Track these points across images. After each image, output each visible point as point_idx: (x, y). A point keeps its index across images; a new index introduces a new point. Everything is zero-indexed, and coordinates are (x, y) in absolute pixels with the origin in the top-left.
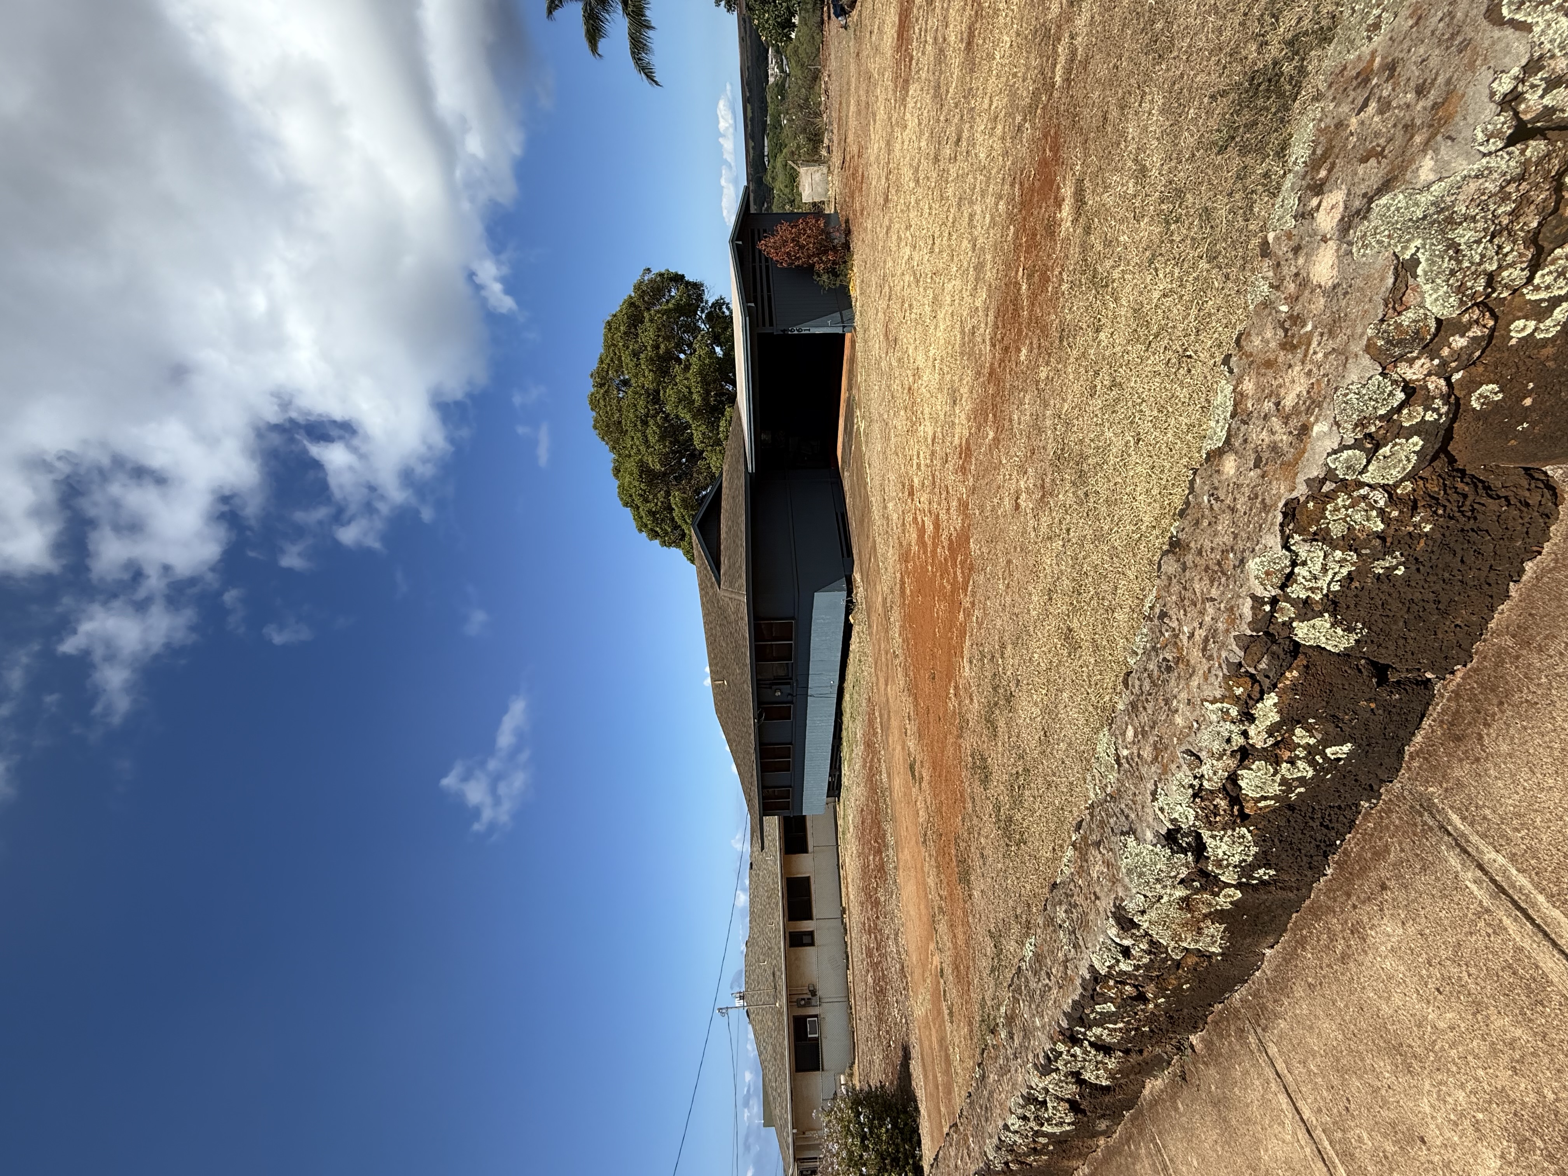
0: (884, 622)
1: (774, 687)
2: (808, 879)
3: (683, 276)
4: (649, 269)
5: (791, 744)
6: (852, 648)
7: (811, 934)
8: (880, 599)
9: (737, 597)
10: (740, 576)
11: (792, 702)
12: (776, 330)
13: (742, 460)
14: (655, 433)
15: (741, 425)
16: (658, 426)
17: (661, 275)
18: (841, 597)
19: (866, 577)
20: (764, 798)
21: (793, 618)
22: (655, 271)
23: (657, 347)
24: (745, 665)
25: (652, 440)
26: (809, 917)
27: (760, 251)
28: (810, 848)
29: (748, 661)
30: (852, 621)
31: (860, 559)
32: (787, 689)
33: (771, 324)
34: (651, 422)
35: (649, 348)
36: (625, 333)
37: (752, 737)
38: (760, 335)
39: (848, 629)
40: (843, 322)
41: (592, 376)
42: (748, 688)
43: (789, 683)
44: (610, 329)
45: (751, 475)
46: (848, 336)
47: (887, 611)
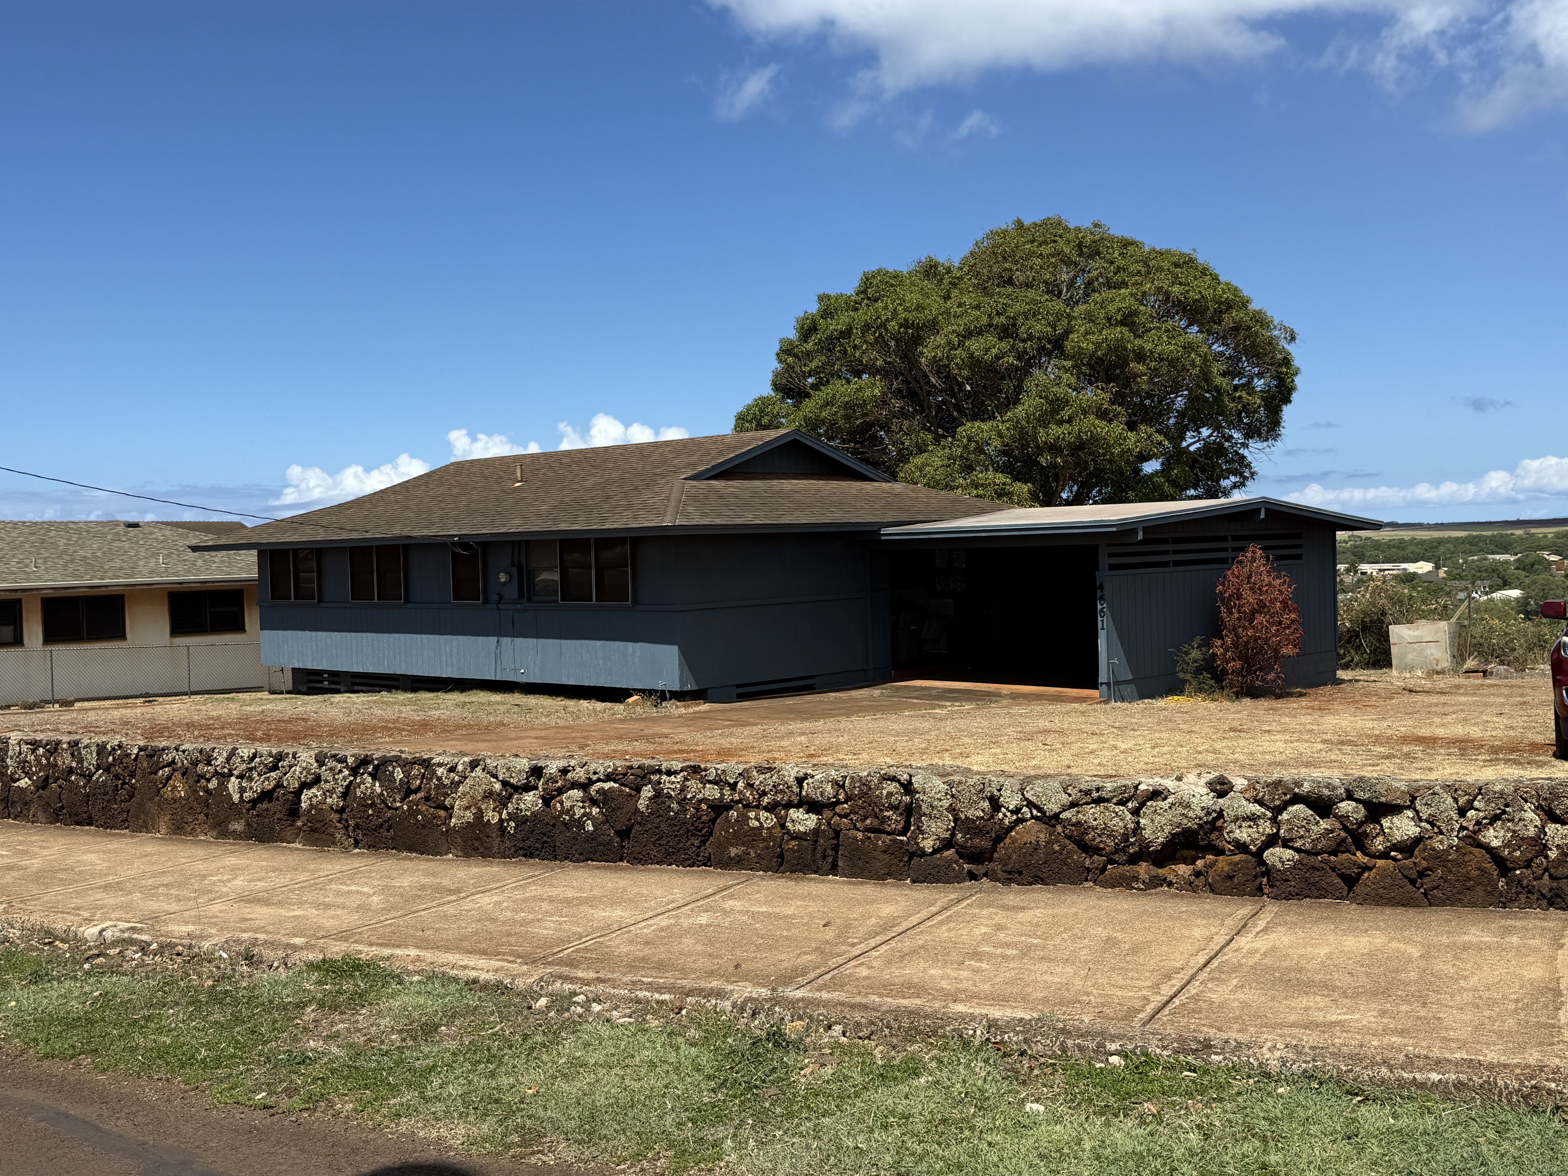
0: (631, 735)
1: (514, 571)
2: (121, 635)
3: (1287, 400)
4: (1293, 339)
5: (407, 601)
6: (584, 703)
7: (17, 641)
8: (666, 731)
9: (670, 510)
10: (704, 515)
11: (486, 602)
12: (1104, 576)
13: (903, 517)
14: (987, 350)
15: (967, 514)
16: (997, 357)
17: (1287, 361)
18: (672, 682)
19: (704, 715)
20: (296, 551)
21: (635, 602)
22: (1290, 348)
23: (1140, 356)
24: (556, 520)
25: (975, 345)
26: (52, 636)
27: (1243, 549)
28: (182, 641)
29: (563, 527)
30: (631, 700)
31: (732, 710)
32: (512, 592)
33: (1112, 567)
34: (1004, 345)
35: (1138, 342)
36: (1167, 295)
37: (425, 532)
38: (1095, 549)
39: (617, 695)
40: (1117, 683)
41: (1096, 225)
42: (514, 525)
43: (521, 595)
44: (1176, 265)
45: (877, 533)
46: (1095, 693)
47: (649, 739)
